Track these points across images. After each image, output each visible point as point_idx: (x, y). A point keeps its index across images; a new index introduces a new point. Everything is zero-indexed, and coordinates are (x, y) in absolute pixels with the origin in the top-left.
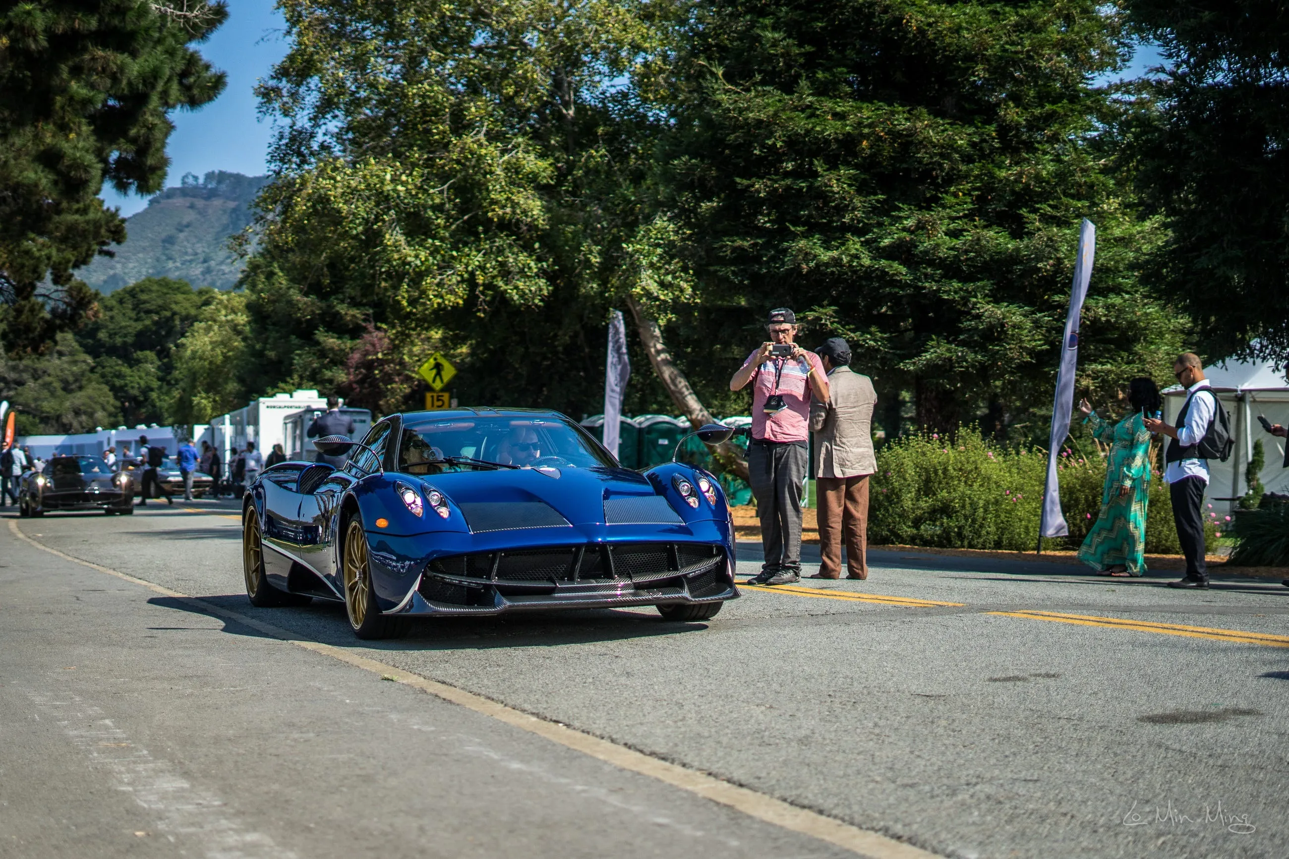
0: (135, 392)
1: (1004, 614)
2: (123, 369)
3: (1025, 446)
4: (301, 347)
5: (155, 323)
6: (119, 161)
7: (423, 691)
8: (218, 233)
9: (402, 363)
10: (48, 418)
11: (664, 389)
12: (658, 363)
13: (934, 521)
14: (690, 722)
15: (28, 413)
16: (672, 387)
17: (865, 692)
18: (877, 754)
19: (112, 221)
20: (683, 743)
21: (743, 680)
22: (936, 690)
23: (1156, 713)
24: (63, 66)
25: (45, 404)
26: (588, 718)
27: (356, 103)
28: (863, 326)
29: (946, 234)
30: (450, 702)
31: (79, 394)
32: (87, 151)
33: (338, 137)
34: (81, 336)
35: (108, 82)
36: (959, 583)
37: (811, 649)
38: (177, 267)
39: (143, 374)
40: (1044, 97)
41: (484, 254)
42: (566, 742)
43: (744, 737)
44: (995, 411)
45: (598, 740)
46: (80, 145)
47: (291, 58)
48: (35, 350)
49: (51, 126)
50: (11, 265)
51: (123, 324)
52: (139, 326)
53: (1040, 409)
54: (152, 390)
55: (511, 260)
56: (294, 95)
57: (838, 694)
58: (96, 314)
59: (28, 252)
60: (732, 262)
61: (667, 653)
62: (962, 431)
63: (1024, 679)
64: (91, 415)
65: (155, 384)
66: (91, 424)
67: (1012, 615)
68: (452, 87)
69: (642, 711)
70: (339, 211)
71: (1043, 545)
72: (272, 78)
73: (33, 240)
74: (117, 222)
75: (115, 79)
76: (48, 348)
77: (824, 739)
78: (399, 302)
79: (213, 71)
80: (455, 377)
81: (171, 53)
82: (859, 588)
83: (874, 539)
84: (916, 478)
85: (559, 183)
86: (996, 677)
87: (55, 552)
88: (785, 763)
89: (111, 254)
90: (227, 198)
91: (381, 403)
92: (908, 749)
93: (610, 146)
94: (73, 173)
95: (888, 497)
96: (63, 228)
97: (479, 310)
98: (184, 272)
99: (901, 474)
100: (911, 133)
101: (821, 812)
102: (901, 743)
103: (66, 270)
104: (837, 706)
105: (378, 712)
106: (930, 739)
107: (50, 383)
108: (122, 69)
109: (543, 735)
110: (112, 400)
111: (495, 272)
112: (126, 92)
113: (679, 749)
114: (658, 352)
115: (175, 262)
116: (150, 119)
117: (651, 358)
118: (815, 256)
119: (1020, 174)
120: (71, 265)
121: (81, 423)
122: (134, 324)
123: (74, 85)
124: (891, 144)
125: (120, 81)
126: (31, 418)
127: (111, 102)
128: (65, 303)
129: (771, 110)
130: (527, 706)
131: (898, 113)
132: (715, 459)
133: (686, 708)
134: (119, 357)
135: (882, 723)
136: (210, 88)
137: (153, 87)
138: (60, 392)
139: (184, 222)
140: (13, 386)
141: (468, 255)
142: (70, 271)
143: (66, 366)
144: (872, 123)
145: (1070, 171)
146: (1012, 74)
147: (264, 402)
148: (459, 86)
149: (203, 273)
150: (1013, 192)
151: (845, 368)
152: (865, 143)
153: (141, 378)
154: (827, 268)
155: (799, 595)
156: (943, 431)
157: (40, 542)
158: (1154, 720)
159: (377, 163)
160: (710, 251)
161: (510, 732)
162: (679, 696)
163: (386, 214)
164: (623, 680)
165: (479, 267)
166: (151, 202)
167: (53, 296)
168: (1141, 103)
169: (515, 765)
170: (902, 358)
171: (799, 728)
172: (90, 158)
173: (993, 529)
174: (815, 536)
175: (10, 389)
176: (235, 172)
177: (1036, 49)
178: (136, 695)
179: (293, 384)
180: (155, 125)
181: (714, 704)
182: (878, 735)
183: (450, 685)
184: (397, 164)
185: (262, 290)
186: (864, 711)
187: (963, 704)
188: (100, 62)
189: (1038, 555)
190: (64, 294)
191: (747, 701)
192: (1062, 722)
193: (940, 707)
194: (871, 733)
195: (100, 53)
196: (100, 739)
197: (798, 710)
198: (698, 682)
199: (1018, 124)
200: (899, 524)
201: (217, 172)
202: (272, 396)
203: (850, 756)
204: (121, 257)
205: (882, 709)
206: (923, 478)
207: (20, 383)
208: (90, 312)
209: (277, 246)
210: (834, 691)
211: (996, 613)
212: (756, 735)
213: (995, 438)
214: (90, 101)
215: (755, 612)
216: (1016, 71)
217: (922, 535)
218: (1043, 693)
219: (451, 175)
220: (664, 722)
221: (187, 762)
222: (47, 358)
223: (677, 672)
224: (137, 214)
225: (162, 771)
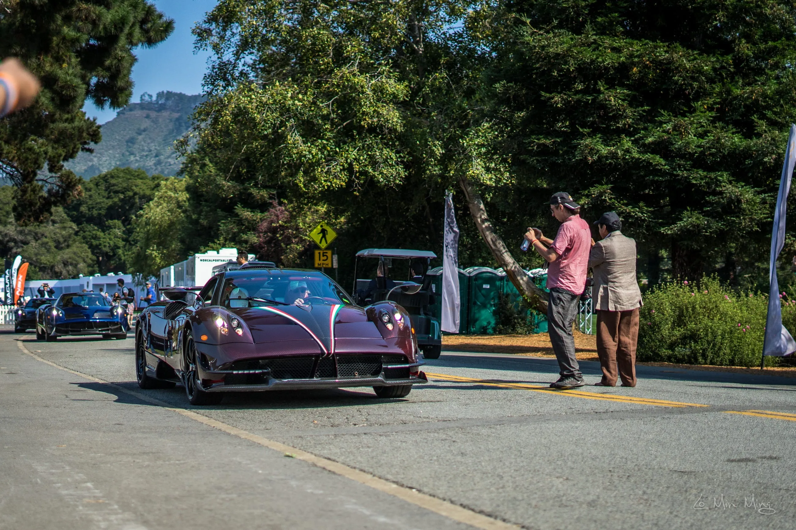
0: (107, 249)
1: (738, 413)
2: (98, 233)
3: (752, 290)
4: (226, 218)
5: (121, 200)
6: (97, 85)
7: (314, 465)
8: (166, 135)
9: (297, 229)
10: (45, 267)
11: (487, 248)
12: (483, 230)
13: (685, 345)
14: (508, 489)
16: (493, 246)
17: (636, 468)
18: (646, 514)
19: (91, 128)
20: (503, 504)
21: (546, 459)
22: (687, 467)
24: (58, 16)
25: (43, 257)
26: (434, 485)
27: (266, 42)
28: (634, 201)
29: (695, 135)
30: (334, 473)
31: (67, 251)
32: (75, 76)
33: (253, 67)
34: (69, 209)
35: (90, 26)
36: (703, 391)
37: (596, 437)
38: (136, 160)
39: (112, 237)
40: (765, 38)
41: (358, 150)
42: (418, 503)
43: (548, 500)
44: (730, 264)
45: (441, 501)
46: (70, 71)
47: (219, 8)
48: (37, 219)
49: (49, 59)
50: (19, 159)
51: (99, 201)
52: (110, 202)
53: (763, 263)
54: (119, 248)
55: (378, 154)
56: (221, 36)
57: (616, 470)
58: (79, 194)
59: (31, 149)
60: (538, 154)
61: (491, 439)
62: (705, 279)
63: (753, 461)
64: (75, 266)
65: (121, 243)
66: (75, 272)
67: (744, 413)
68: (335, 30)
69: (473, 480)
70: (254, 119)
71: (765, 363)
72: (205, 22)
73: (35, 141)
74: (94, 128)
75: (94, 24)
76: (45, 218)
77: (607, 502)
78: (297, 185)
79: (164, 19)
80: (336, 239)
81: (134, 6)
82: (630, 393)
83: (641, 358)
84: (672, 313)
85: (412, 99)
86: (732, 458)
87: (51, 363)
88: (578, 519)
89: (90, 151)
90: (173, 111)
91: (282, 257)
92: (668, 511)
93: (449, 71)
94: (64, 93)
95: (651, 328)
96: (56, 132)
97: (355, 190)
98: (142, 164)
99: (660, 311)
100: (670, 62)
102: (663, 506)
103: (58, 162)
104: (615, 479)
105: (282, 480)
106: (685, 504)
107: (47, 243)
108: (99, 17)
109: (401, 497)
110: (90, 255)
111: (367, 163)
112: (102, 34)
113: (501, 508)
114: (483, 221)
115: (135, 156)
116: (120, 53)
117: (478, 225)
118: (598, 151)
119: (752, 92)
120: (62, 158)
121: (68, 271)
122: (105, 199)
123: (65, 29)
124: (655, 70)
125: (99, 26)
126: (33, 269)
127: (92, 42)
128: (58, 185)
129: (565, 46)
130: (389, 477)
131: (660, 47)
132: (524, 298)
133: (505, 479)
134: (95, 224)
135: (649, 491)
136: (162, 31)
137: (122, 30)
138: (53, 249)
139: (142, 128)
140: (20, 244)
141: (347, 151)
142: (61, 163)
143: (58, 230)
144: (641, 54)
145: (787, 90)
146: (744, 18)
147: (199, 257)
148: (340, 30)
149: (155, 165)
150: (746, 106)
151: (618, 232)
152: (635, 69)
153: (110, 239)
154: (607, 160)
155: (586, 397)
156: (691, 279)
157: (39, 356)
159: (281, 85)
160: (521, 145)
161: (376, 495)
162: (500, 470)
163: (288, 121)
164: (459, 458)
165: (355, 159)
166: (118, 113)
167: (49, 181)
169: (382, 519)
170: (662, 225)
171: (588, 494)
172: (77, 81)
173: (728, 351)
174: (595, 355)
175: (18, 247)
176: (178, 92)
178: (109, 465)
179: (219, 244)
180: (123, 58)
181: (526, 476)
182: (646, 500)
183: (334, 461)
184: (296, 86)
185: (198, 177)
186: (635, 482)
187: (708, 478)
188: (84, 12)
189: (762, 370)
190: (57, 179)
191: (549, 475)
192: (782, 492)
193: (692, 480)
194: (641, 498)
195: (84, 6)
196: (84, 497)
197: (587, 481)
198: (513, 461)
199: (748, 56)
200: (659, 347)
201: (165, 92)
202: (204, 253)
203: (626, 515)
204: (97, 153)
205: (649, 481)
206: (677, 313)
207: (26, 243)
208: (76, 193)
209: (210, 145)
210: (614, 468)
211: (732, 412)
212: (557, 499)
213: (730, 284)
214: (77, 40)
215: (555, 410)
216: (747, 16)
217: (676, 355)
218: (768, 471)
219: (335, 93)
220: (489, 489)
221: (146, 514)
222: (45, 225)
223: (498, 453)
224: (109, 122)
225: (128, 520)
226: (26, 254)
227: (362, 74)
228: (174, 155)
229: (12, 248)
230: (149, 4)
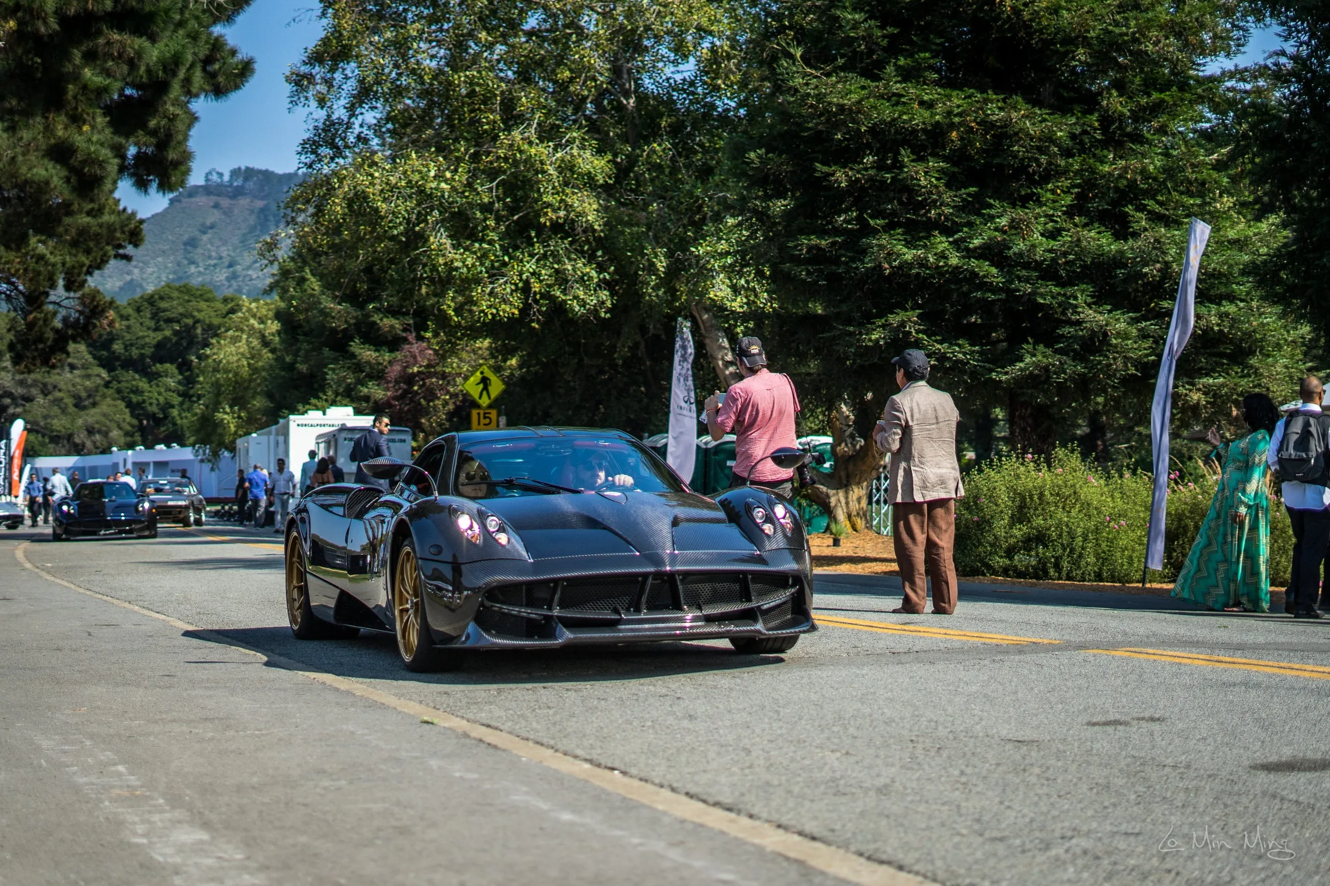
0: (154, 409)
1: (1104, 652)
2: (141, 384)
3: (1129, 468)
4: (335, 361)
5: (176, 333)
6: (137, 157)
7: (466, 735)
8: (244, 235)
9: (445, 376)
10: (58, 437)
12: (725, 378)
13: (1029, 551)
14: (757, 769)
15: (37, 432)
17: (951, 736)
18: (963, 804)
19: (128, 223)
20: (749, 792)
21: (816, 724)
22: (1027, 734)
23: (1271, 760)
24: (75, 51)
25: (55, 421)
26: (646, 765)
27: (398, 92)
28: (950, 338)
29: (1042, 235)
30: (496, 747)
31: (93, 411)
32: (102, 145)
33: (377, 129)
34: (95, 348)
35: (125, 68)
36: (1055, 619)
37: (892, 691)
38: (199, 272)
39: (163, 390)
40: (1150, 84)
41: (538, 260)
42: (622, 792)
43: (817, 786)
44: (1097, 429)
45: (656, 789)
46: (94, 139)
47: (326, 41)
48: (46, 362)
49: (63, 118)
51: (141, 334)
52: (159, 336)
53: (1142, 427)
54: (173, 407)
55: (569, 267)
56: (329, 83)
57: (921, 739)
58: (111, 324)
59: (41, 258)
60: (808, 261)
61: (734, 694)
62: (1059, 452)
63: (1126, 724)
64: (106, 434)
65: (176, 400)
66: (105, 444)
67: (1113, 653)
68: (502, 74)
69: (706, 757)
70: (377, 210)
71: (1148, 577)
72: (305, 63)
73: (43, 243)
74: (133, 224)
75: (132, 64)
76: (60, 360)
77: (905, 788)
78: (444, 311)
79: (240, 56)
80: (504, 392)
81: (194, 37)
82: (945, 624)
84: (1010, 503)
85: (619, 181)
86: (1095, 720)
87: (65, 584)
88: (862, 814)
89: (127, 258)
90: (255, 197)
91: (423, 421)
92: (997, 800)
93: (674, 139)
94: (86, 170)
95: (978, 525)
96: (73, 231)
97: (533, 321)
98: (208, 278)
99: (992, 498)
100: (1007, 123)
101: (901, 868)
102: (990, 793)
103: (79, 275)
104: (919, 752)
105: (416, 758)
106: (1022, 789)
107: (61, 399)
108: (139, 54)
109: (597, 783)
110: (128, 418)
111: (551, 280)
112: (144, 80)
113: (746, 798)
114: (728, 364)
115: (198, 266)
116: (171, 109)
117: (718, 371)
118: (898, 255)
119: (1125, 169)
120: (85, 269)
121: (94, 443)
122: (151, 334)
123: (87, 73)
124: (984, 136)
125: (139, 68)
126: (40, 438)
127: (128, 92)
128: (78, 311)
129: (855, 97)
130: (579, 752)
131: (992, 102)
133: (754, 754)
134: (136, 371)
135: (969, 770)
136: (236, 75)
137: (174, 74)
138: (71, 409)
139: (208, 223)
140: (20, 402)
141: (521, 261)
142: (84, 276)
143: (78, 380)
144: (964, 111)
145: (1179, 166)
146: (1115, 59)
147: (294, 420)
148: (510, 73)
149: (228, 279)
150: (1117, 189)
151: (923, 383)
152: (954, 134)
153: (160, 394)
154: (911, 268)
155: (880, 631)
156: (1038, 452)
157: (49, 573)
158: (1269, 768)
159: (419, 157)
160: (782, 248)
161: (560, 780)
162: (746, 741)
163: (430, 213)
164: (686, 723)
165: (534, 274)
166: (172, 201)
167: (65, 304)
168: (1258, 91)
169: (566, 816)
170: (994, 368)
171: (878, 775)
172: (106, 153)
173: (1092, 559)
174: (895, 567)
175: (17, 406)
176: (263, 168)
177: (1142, 30)
178: (152, 738)
179: (326, 400)
180: (176, 116)
181: (785, 750)
182: (964, 784)
183: (496, 728)
184: (441, 159)
185: (293, 298)
186: (949, 757)
187: (1058, 750)
188: (117, 46)
189: (1144, 589)
190: (77, 302)
191: (821, 747)
192: (1167, 770)
193: (1033, 754)
194: (957, 782)
195: (116, 37)
196: (112, 787)
197: (877, 756)
198: (767, 726)
199: (1122, 114)
200: (991, 554)
201: (243, 168)
202: (303, 414)
203: (934, 807)
204: (139, 261)
205: (969, 755)
206: (1017, 503)
207: (29, 399)
208: (105, 322)
209: (310, 249)
210: (917, 736)
211: (1096, 651)
212: (831, 784)
213: (1096, 459)
214: (105, 90)
215: (831, 650)
216: (1120, 55)
217: (1016, 566)
218: (1147, 739)
219: (500, 171)
220: (729, 769)
221: (207, 812)
222: (58, 371)
223: (744, 715)
224: (157, 214)
225: (179, 822)
226: (29, 418)
227: (542, 142)
228: (258, 265)
229: (7, 407)
230: (215, 34)
